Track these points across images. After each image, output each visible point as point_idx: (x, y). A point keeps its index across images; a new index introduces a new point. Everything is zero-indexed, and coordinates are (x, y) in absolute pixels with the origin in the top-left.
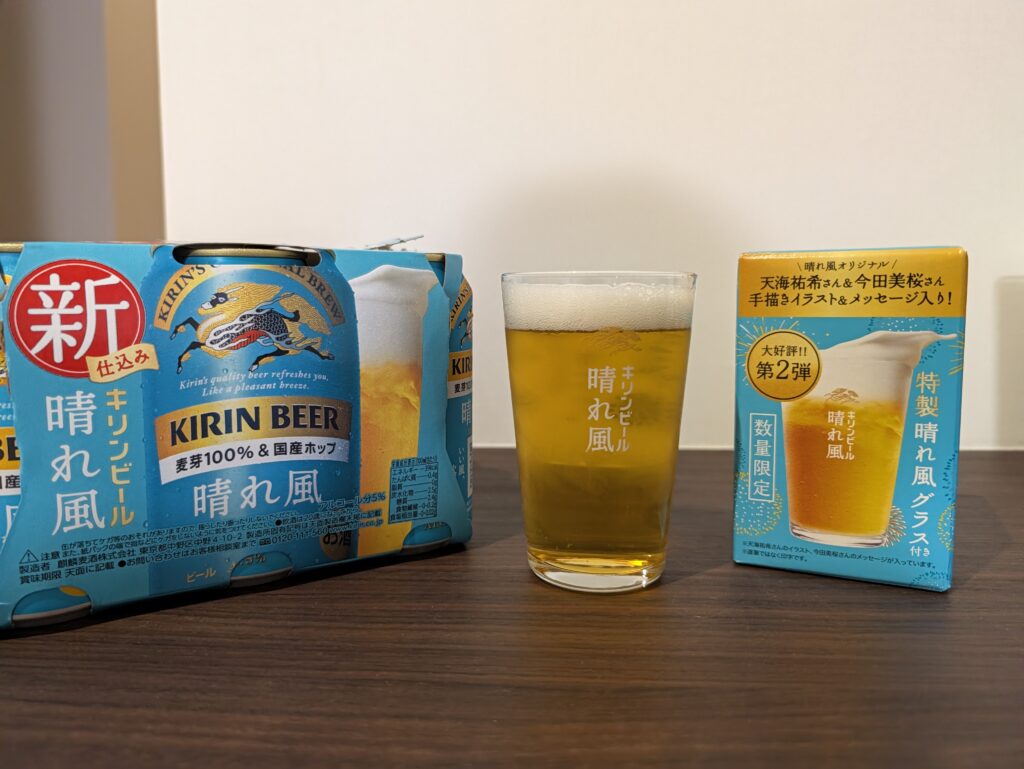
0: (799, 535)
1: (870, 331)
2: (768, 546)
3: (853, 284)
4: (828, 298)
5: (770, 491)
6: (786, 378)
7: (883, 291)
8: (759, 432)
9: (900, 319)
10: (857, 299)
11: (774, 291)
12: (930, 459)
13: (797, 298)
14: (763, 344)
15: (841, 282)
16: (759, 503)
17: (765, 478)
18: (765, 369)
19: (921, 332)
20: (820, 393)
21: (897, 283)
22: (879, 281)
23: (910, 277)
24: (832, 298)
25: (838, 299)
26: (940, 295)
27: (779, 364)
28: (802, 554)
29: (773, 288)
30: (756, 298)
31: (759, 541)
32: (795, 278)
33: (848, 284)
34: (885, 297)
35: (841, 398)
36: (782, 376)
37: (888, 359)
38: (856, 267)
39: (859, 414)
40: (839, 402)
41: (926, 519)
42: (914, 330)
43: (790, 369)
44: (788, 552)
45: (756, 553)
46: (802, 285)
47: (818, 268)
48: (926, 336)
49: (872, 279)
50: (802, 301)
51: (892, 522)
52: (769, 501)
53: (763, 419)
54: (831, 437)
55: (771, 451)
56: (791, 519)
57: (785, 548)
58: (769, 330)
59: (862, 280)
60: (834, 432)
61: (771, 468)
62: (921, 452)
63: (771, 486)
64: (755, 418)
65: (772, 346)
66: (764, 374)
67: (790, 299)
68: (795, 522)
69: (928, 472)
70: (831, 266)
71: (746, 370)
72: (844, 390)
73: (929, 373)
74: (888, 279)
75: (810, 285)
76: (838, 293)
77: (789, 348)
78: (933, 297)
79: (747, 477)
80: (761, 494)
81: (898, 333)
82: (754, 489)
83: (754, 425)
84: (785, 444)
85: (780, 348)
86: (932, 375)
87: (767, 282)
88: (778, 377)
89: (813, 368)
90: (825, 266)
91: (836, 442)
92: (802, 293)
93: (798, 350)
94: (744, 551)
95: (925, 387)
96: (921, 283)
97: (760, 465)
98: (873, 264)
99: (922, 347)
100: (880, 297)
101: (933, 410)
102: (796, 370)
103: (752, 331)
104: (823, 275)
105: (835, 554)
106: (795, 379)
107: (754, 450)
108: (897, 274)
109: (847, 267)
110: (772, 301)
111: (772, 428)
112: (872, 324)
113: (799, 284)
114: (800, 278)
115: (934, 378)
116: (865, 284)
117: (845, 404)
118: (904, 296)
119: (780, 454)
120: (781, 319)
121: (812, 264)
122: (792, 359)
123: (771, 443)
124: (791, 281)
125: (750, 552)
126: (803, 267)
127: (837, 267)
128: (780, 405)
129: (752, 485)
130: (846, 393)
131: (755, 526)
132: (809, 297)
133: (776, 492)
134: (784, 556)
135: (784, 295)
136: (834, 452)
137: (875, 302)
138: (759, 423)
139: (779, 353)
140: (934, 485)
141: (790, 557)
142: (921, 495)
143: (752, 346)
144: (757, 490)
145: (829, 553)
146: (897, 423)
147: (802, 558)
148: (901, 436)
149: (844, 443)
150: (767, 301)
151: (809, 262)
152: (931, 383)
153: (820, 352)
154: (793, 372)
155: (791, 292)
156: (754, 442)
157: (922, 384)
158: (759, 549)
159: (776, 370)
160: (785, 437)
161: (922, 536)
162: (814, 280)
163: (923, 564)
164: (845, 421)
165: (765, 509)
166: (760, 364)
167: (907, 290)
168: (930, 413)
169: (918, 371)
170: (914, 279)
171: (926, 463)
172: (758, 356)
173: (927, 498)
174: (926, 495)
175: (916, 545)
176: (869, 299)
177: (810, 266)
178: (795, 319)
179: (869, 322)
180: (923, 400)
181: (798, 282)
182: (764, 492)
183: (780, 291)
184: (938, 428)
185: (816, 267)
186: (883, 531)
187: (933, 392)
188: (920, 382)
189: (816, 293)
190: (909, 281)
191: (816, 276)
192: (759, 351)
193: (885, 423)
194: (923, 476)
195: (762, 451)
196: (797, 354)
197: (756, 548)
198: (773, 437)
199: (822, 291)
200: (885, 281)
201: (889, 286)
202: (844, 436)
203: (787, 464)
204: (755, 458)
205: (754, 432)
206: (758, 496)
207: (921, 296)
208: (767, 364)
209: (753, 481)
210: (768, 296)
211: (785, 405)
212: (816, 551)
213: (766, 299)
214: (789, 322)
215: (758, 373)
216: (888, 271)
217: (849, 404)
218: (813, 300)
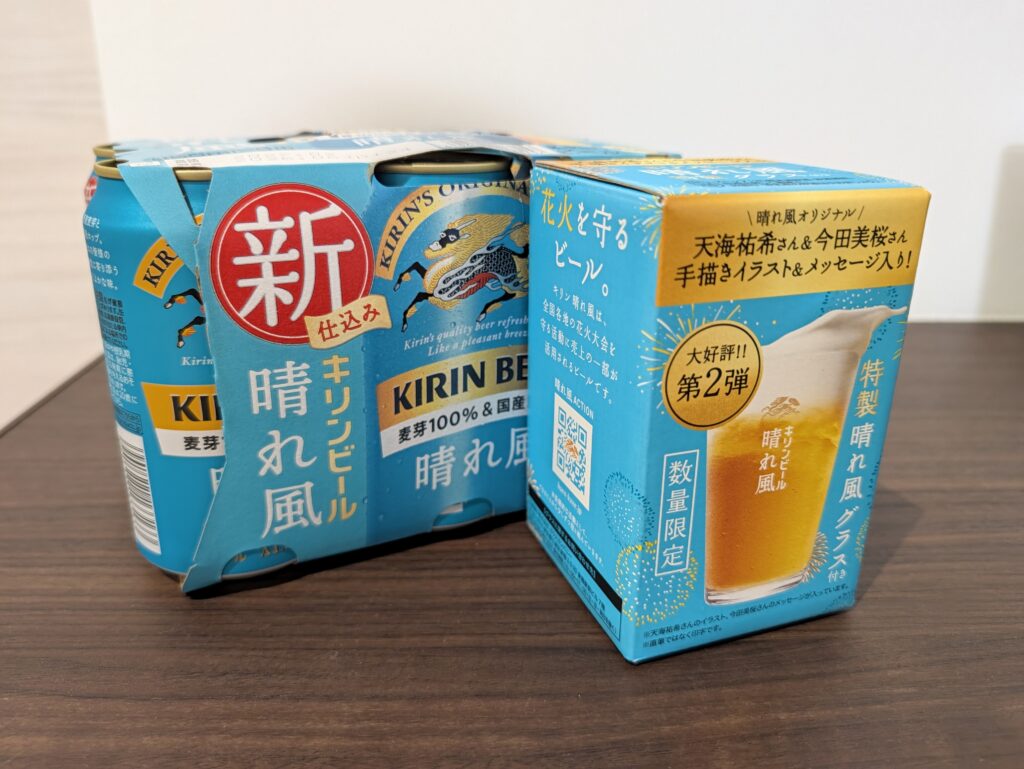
0: (714, 601)
1: (823, 311)
2: (677, 628)
3: (814, 245)
4: (780, 267)
5: (683, 558)
6: (716, 394)
7: (845, 253)
8: (674, 480)
9: (855, 291)
10: (814, 266)
11: (712, 260)
12: (861, 467)
13: (743, 270)
14: (688, 348)
15: (799, 242)
16: (667, 578)
17: (679, 541)
18: (689, 385)
19: (876, 307)
20: (756, 409)
21: (860, 241)
22: (842, 239)
23: (875, 232)
24: (786, 267)
25: (793, 268)
26: (901, 256)
27: (708, 375)
28: (717, 623)
29: (711, 255)
30: (685, 274)
31: (665, 626)
32: (743, 239)
33: (806, 245)
34: (845, 261)
35: (780, 410)
36: (710, 392)
37: (837, 349)
38: (819, 217)
39: (797, 428)
40: (777, 416)
41: (848, 536)
42: (870, 305)
43: (723, 380)
44: (702, 626)
45: (661, 641)
46: (750, 248)
47: (774, 220)
48: (878, 313)
49: (834, 235)
50: (749, 273)
51: (815, 552)
52: (681, 571)
53: (681, 459)
54: (764, 466)
55: (688, 503)
56: (707, 585)
57: (697, 623)
58: (699, 324)
59: (823, 238)
60: (766, 459)
61: (687, 525)
62: (855, 459)
63: (685, 550)
64: (671, 460)
65: (701, 349)
66: (687, 393)
67: (733, 273)
68: (709, 587)
69: (856, 483)
70: (790, 217)
71: (663, 391)
72: (783, 399)
73: (874, 361)
74: (853, 234)
75: (762, 248)
76: (793, 257)
77: (724, 347)
78: (893, 261)
79: (655, 547)
80: (672, 564)
81: (853, 311)
82: (662, 559)
83: (668, 470)
84: (708, 488)
85: (712, 352)
86: (877, 363)
87: (704, 245)
88: (706, 395)
89: (751, 375)
90: (783, 217)
91: (769, 470)
92: (750, 260)
93: (736, 350)
94: (645, 645)
95: (869, 378)
96: (886, 241)
97: (673, 527)
98: (838, 213)
99: (872, 329)
100: (840, 261)
101: (872, 406)
102: (730, 380)
103: (675, 327)
104: (779, 230)
105: (753, 610)
106: (727, 394)
107: (667, 505)
108: (862, 228)
109: (809, 217)
110: (708, 277)
111: (692, 470)
112: (827, 301)
113: (746, 248)
114: (749, 238)
115: (880, 366)
116: (826, 242)
117: (781, 420)
118: (865, 259)
119: (700, 506)
120: (716, 305)
121: (766, 213)
122: (725, 366)
123: (689, 492)
124: (736, 242)
125: (653, 643)
126: (754, 219)
127: (797, 217)
128: (705, 436)
129: (661, 554)
130: (787, 402)
131: (661, 608)
132: (758, 266)
133: (691, 556)
134: (695, 634)
135: (726, 265)
136: (765, 484)
137: (834, 268)
138: (675, 467)
139: (711, 357)
140: (860, 496)
141: (703, 631)
142: (847, 512)
143: (674, 351)
144: (667, 561)
145: (746, 611)
146: (836, 431)
147: (716, 628)
148: (837, 446)
149: (777, 471)
150: (701, 277)
151: (763, 210)
152: (875, 373)
153: (763, 349)
154: (727, 383)
155: (735, 260)
156: (668, 495)
157: (868, 374)
158: (667, 635)
159: (704, 384)
160: (708, 478)
161: (841, 559)
162: (767, 239)
163: (837, 589)
164: (781, 440)
165: (675, 583)
166: (684, 378)
167: (870, 250)
168: (869, 411)
169: (864, 360)
170: (879, 233)
171: (858, 472)
172: (682, 367)
173: (851, 513)
174: (851, 510)
175: (834, 570)
176: (827, 265)
177: (763, 217)
178: (737, 302)
179: (823, 300)
180: (865, 396)
181: (745, 245)
182: (676, 561)
183: (721, 260)
184: (874, 428)
185: (771, 218)
186: (805, 565)
187: (875, 385)
188: (864, 374)
189: (766, 259)
190: (873, 238)
191: (770, 234)
192: (684, 356)
193: (823, 433)
194: (853, 489)
195: (677, 504)
196: (733, 356)
197: (661, 636)
198: (693, 482)
199: (778, 256)
200: (848, 238)
201: (852, 244)
202: (778, 461)
203: (708, 514)
204: (666, 517)
205: (668, 481)
206: (669, 568)
207: (883, 257)
208: (693, 377)
209: (662, 550)
210: (703, 269)
211: (711, 433)
212: (733, 614)
213: (699, 273)
214: (728, 306)
215: (680, 392)
216: (852, 224)
217: (790, 417)
218: (763, 272)
